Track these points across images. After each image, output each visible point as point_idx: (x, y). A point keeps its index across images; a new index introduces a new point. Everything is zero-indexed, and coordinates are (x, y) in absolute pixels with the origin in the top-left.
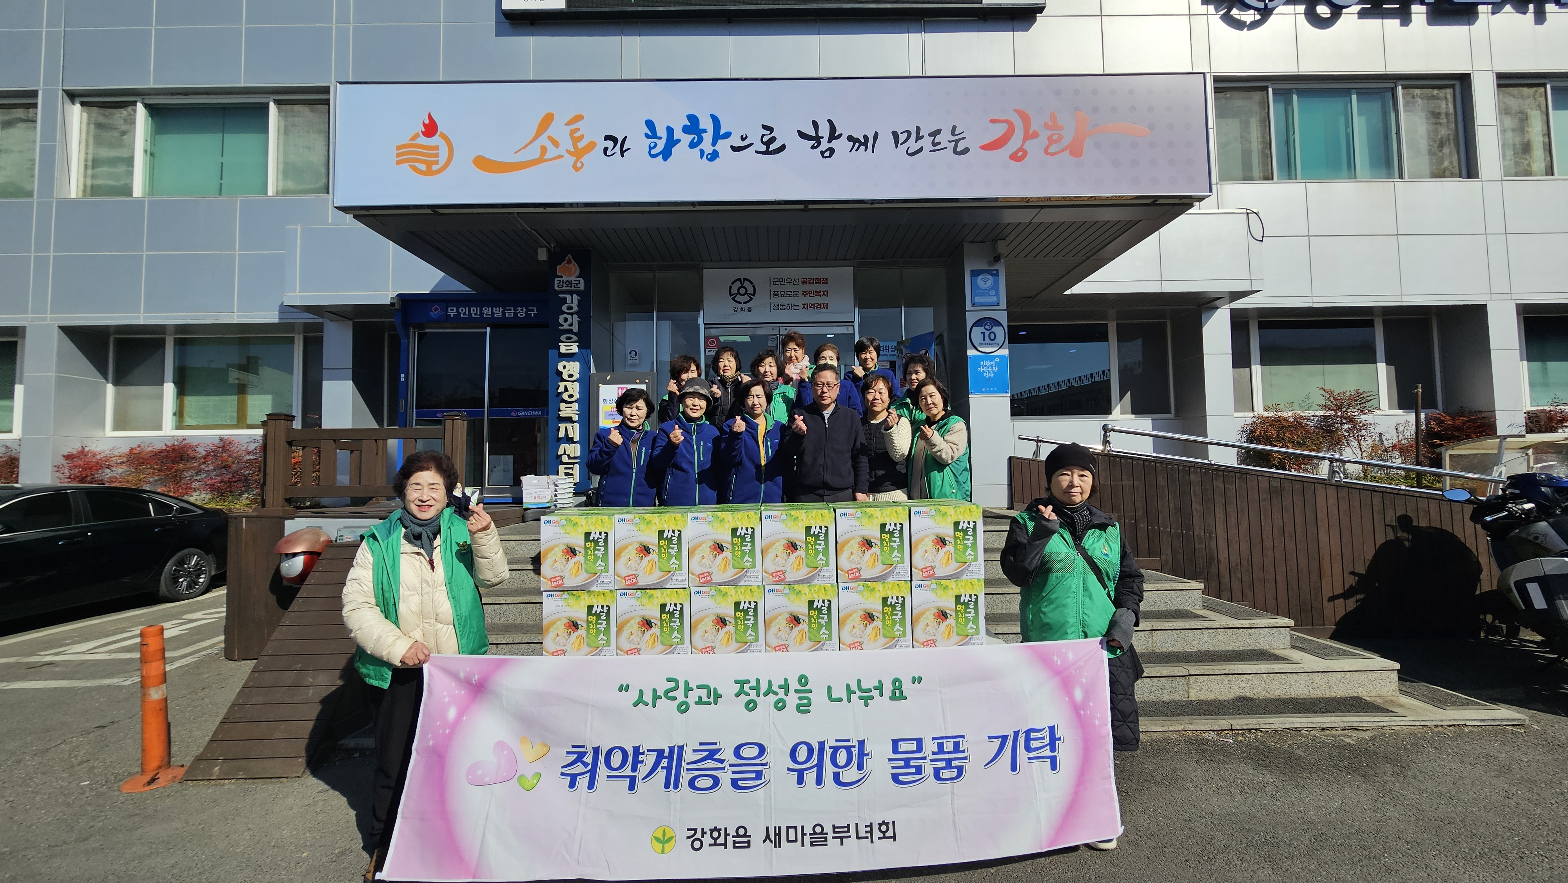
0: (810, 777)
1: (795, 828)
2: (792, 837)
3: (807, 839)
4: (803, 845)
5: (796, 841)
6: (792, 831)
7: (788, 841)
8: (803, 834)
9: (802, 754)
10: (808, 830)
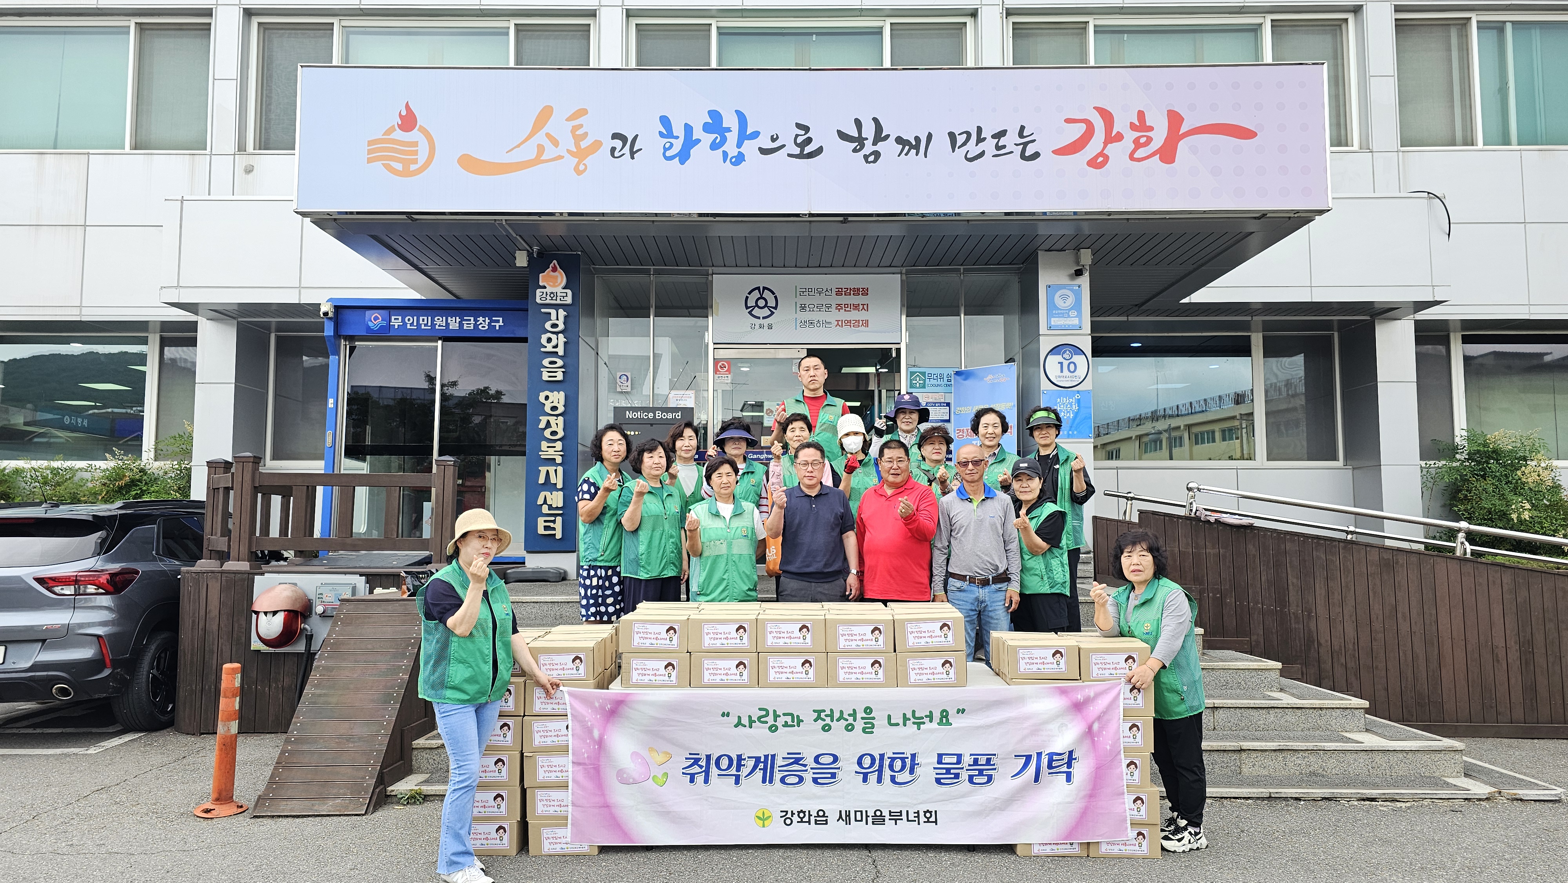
0: (873, 778)
1: (861, 812)
2: (859, 818)
3: (870, 820)
4: (867, 824)
5: (861, 820)
6: (859, 814)
7: (856, 820)
8: (867, 816)
9: (867, 762)
10: (871, 813)
